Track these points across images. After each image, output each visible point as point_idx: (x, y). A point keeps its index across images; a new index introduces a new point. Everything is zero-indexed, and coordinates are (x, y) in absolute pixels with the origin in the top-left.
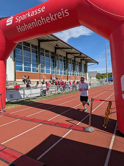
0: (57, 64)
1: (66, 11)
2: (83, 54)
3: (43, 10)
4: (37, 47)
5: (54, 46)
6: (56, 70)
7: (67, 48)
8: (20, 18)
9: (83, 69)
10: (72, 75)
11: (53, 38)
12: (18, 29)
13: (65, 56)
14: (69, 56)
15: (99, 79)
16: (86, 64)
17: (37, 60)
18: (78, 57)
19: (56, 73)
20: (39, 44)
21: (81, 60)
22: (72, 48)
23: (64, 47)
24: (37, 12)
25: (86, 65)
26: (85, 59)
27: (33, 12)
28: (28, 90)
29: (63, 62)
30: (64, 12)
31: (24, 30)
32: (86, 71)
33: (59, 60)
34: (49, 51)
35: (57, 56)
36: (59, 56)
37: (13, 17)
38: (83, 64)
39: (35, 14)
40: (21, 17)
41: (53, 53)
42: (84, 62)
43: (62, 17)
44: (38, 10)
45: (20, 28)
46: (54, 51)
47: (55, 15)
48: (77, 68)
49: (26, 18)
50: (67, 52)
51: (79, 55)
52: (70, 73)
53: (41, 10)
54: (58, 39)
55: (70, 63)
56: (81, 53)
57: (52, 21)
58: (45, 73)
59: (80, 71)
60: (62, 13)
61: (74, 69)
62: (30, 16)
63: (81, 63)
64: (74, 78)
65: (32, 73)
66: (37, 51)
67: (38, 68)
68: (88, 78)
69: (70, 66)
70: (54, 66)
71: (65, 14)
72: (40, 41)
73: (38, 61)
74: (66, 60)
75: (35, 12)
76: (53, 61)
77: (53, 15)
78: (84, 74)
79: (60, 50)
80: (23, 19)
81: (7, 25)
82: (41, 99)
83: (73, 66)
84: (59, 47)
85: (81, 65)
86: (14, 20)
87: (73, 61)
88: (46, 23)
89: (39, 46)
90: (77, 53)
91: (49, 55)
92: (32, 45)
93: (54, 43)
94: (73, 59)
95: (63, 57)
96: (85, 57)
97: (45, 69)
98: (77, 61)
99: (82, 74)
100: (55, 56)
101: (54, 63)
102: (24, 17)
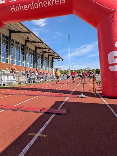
0: (27, 55)
2: (52, 50)
4: (7, 37)
5: (24, 38)
6: (25, 62)
7: (38, 42)
9: (50, 64)
10: (40, 69)
11: (25, 31)
13: (34, 50)
14: (38, 51)
15: (63, 74)
17: (7, 50)
19: (25, 65)
20: (10, 34)
21: (49, 55)
22: (42, 43)
23: (35, 40)
25: (52, 61)
28: (5, 76)
29: (33, 56)
32: (52, 67)
33: (29, 52)
34: (19, 43)
35: (27, 49)
36: (29, 49)
38: (50, 60)
41: (23, 46)
42: (50, 58)
46: (24, 44)
48: (45, 63)
50: (36, 46)
52: (39, 67)
54: (30, 32)
56: (49, 49)
58: (15, 64)
59: (48, 66)
61: (42, 64)
65: (2, 63)
66: (7, 41)
67: (8, 59)
68: (54, 73)
69: (39, 60)
72: (11, 32)
73: (8, 52)
74: (35, 54)
76: (23, 54)
78: (51, 69)
83: (41, 60)
84: (29, 41)
85: (48, 60)
87: (41, 55)
89: (10, 36)
90: (46, 49)
91: (19, 47)
92: (2, 34)
93: (25, 36)
94: (42, 54)
95: (32, 51)
96: (52, 53)
97: (15, 60)
98: (45, 56)
99: (49, 69)
100: (25, 48)
101: (24, 56)
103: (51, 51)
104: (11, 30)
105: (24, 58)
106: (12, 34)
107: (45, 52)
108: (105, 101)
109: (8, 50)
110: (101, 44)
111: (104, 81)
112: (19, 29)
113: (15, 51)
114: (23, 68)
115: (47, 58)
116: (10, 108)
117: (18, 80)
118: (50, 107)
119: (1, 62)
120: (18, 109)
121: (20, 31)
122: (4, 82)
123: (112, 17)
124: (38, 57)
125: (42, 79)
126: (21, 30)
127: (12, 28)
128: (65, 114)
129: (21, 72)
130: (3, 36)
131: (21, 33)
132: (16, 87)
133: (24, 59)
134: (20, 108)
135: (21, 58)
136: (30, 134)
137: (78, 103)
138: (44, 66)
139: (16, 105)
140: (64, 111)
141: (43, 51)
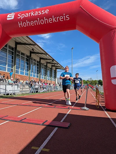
0: (31, 65)
1: (67, 16)
3: (47, 12)
5: (30, 50)
6: (29, 72)
7: (42, 54)
8: (23, 15)
9: (53, 74)
10: (44, 79)
11: (31, 43)
12: (19, 24)
13: (39, 60)
14: (42, 61)
16: (56, 70)
17: (12, 61)
19: (29, 75)
21: (52, 66)
22: (46, 54)
23: (39, 52)
24: (41, 13)
26: (56, 65)
27: (37, 12)
28: (10, 86)
29: (37, 66)
30: (65, 17)
31: (25, 26)
32: (55, 77)
33: (33, 63)
34: (24, 54)
35: (32, 59)
36: (33, 60)
37: (14, 14)
39: (39, 14)
41: (28, 57)
42: (54, 68)
43: (63, 20)
44: (42, 12)
45: (21, 24)
46: (29, 55)
47: (57, 18)
48: (48, 73)
49: (29, 16)
50: (41, 57)
52: (42, 77)
53: (45, 11)
56: (53, 60)
57: (54, 22)
58: (19, 74)
59: (51, 76)
60: (63, 17)
61: (46, 74)
62: (34, 15)
65: (7, 73)
66: (13, 53)
67: (13, 69)
69: (43, 70)
70: (28, 68)
71: (66, 18)
74: (39, 64)
75: (39, 12)
76: (28, 64)
78: (54, 79)
79: (35, 54)
80: (26, 17)
81: (8, 19)
83: (45, 70)
84: (34, 52)
85: (52, 70)
86: (16, 16)
87: (45, 66)
88: (48, 23)
89: (16, 48)
90: (50, 60)
91: (24, 58)
92: (9, 46)
93: (30, 47)
94: (46, 64)
95: (36, 61)
97: (20, 70)
98: (49, 66)
99: (52, 79)
100: (30, 59)
101: (29, 66)
102: (27, 15)
103: (54, 62)
104: (17, 41)
105: (29, 68)
106: (17, 45)
107: (49, 63)
108: (107, 115)
109: (14, 60)
110: (103, 58)
111: (107, 94)
112: (25, 42)
113: (20, 61)
114: (27, 78)
115: (50, 68)
116: (13, 119)
117: (21, 89)
118: (52, 119)
119: (6, 71)
120: (21, 121)
121: (25, 43)
122: (8, 91)
123: (114, 33)
124: (42, 67)
125: (45, 89)
126: (27, 42)
127: (19, 40)
128: (67, 128)
129: (25, 81)
130: (10, 47)
131: (27, 45)
132: (19, 97)
134: (23, 120)
135: (26, 68)
136: (33, 148)
137: (80, 115)
138: (47, 76)
139: (20, 116)
140: (67, 125)
141: (47, 62)
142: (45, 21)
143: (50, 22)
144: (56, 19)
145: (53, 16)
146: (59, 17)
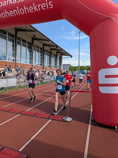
0: (34, 53)
1: (50, 3)
4: (14, 35)
5: (32, 36)
6: (32, 60)
7: (45, 40)
9: (58, 61)
10: (48, 67)
11: (31, 29)
13: (42, 47)
14: (46, 48)
15: (72, 71)
17: (13, 49)
18: (54, 49)
19: (32, 63)
20: (16, 33)
21: (57, 52)
22: (49, 40)
23: (42, 38)
25: (61, 58)
26: (60, 51)
29: (40, 53)
30: (48, 4)
31: (4, 16)
32: (60, 64)
33: (36, 50)
34: (26, 41)
35: (34, 46)
36: (36, 47)
38: (58, 56)
39: (17, 2)
40: (1, 2)
41: (29, 43)
43: (45, 9)
46: (31, 41)
47: (39, 6)
48: (53, 60)
49: (7, 4)
50: (44, 43)
51: (55, 47)
54: (35, 30)
55: (47, 54)
56: (57, 46)
57: (35, 11)
58: (21, 63)
59: (56, 63)
60: (46, 5)
61: (50, 61)
62: (12, 3)
63: (56, 56)
64: (49, 69)
65: (8, 62)
66: (13, 40)
67: (14, 57)
69: (46, 57)
70: (30, 56)
71: (49, 6)
72: (17, 30)
74: (42, 51)
76: (30, 52)
77: (36, 6)
78: (59, 66)
79: (37, 41)
80: (4, 5)
82: (17, 89)
83: (49, 57)
84: (36, 38)
87: (49, 52)
88: (29, 12)
90: (54, 46)
91: (26, 45)
93: (32, 34)
94: (50, 51)
95: (39, 48)
96: (60, 50)
97: (21, 59)
98: (53, 53)
100: (32, 46)
101: (31, 54)
102: (5, 3)
103: (59, 48)
104: (17, 28)
109: (14, 48)
114: (30, 66)
119: (7, 60)
121: (25, 29)
124: (45, 54)
130: (9, 34)
131: (27, 31)
133: (31, 57)
135: (28, 56)
141: (51, 49)
142: (25, 10)
143: (30, 11)
144: (37, 8)
145: (34, 4)
146: (40, 5)
